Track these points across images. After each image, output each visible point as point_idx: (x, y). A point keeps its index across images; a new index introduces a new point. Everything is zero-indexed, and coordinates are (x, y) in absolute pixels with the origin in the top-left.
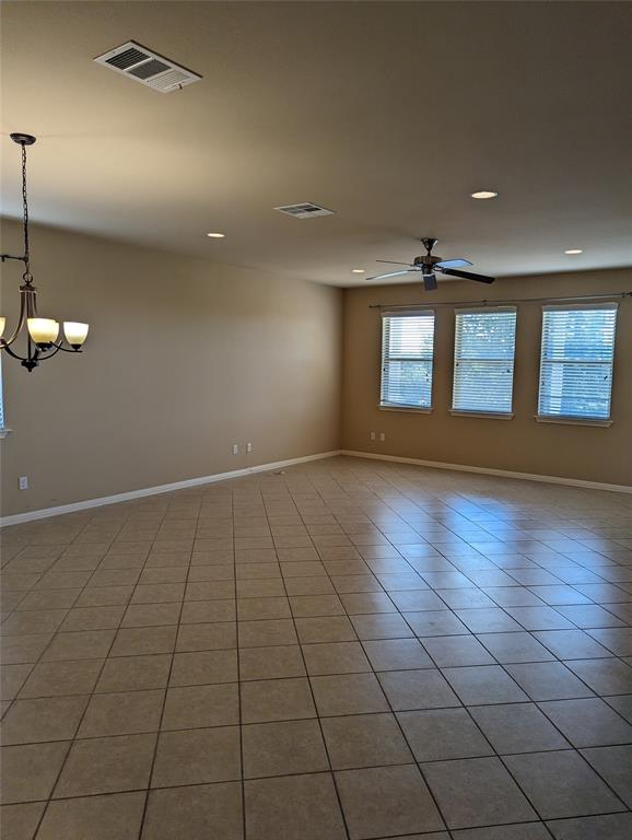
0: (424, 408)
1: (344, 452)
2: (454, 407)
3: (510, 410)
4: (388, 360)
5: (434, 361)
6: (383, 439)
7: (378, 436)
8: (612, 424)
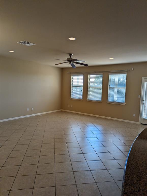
0: (81, 99)
1: (62, 110)
2: (88, 99)
3: (101, 100)
4: (73, 86)
5: (83, 87)
6: (71, 107)
7: (70, 106)
8: (126, 104)
